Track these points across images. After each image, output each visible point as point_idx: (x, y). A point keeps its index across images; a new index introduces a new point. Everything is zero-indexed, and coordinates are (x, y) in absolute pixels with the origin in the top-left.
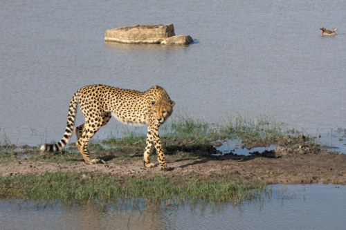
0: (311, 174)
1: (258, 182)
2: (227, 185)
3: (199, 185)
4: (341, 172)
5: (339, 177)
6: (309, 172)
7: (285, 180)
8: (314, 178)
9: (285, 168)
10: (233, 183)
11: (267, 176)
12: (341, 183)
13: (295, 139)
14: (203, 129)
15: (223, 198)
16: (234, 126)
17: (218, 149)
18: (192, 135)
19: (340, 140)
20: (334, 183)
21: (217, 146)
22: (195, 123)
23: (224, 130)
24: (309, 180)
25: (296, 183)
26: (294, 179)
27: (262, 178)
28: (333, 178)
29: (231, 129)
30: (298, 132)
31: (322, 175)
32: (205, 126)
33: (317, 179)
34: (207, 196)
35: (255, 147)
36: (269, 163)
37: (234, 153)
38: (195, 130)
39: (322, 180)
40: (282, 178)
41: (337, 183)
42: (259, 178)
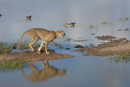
0: (43, 57)
1: (25, 61)
2: (15, 63)
3: (6, 63)
4: (52, 56)
5: (52, 58)
6: (42, 57)
7: (34, 60)
8: (44, 58)
9: (34, 56)
10: (17, 62)
11: (28, 59)
12: (53, 60)
13: (37, 46)
14: (6, 45)
15: (14, 67)
16: (16, 43)
17: (11, 51)
18: (2, 47)
19: (52, 45)
20: (50, 60)
21: (11, 50)
22: (3, 43)
23: (13, 44)
24: (42, 59)
25: (38, 60)
26: (37, 59)
27: (27, 60)
28: (50, 58)
29: (16, 44)
30: (38, 44)
31: (46, 57)
32: (7, 44)
33: (45, 59)
34: (9, 67)
35: (24, 49)
36: (29, 55)
37: (17, 52)
38: (4, 45)
39: (46, 59)
40: (33, 59)
41: (51, 60)
42: (26, 60)
